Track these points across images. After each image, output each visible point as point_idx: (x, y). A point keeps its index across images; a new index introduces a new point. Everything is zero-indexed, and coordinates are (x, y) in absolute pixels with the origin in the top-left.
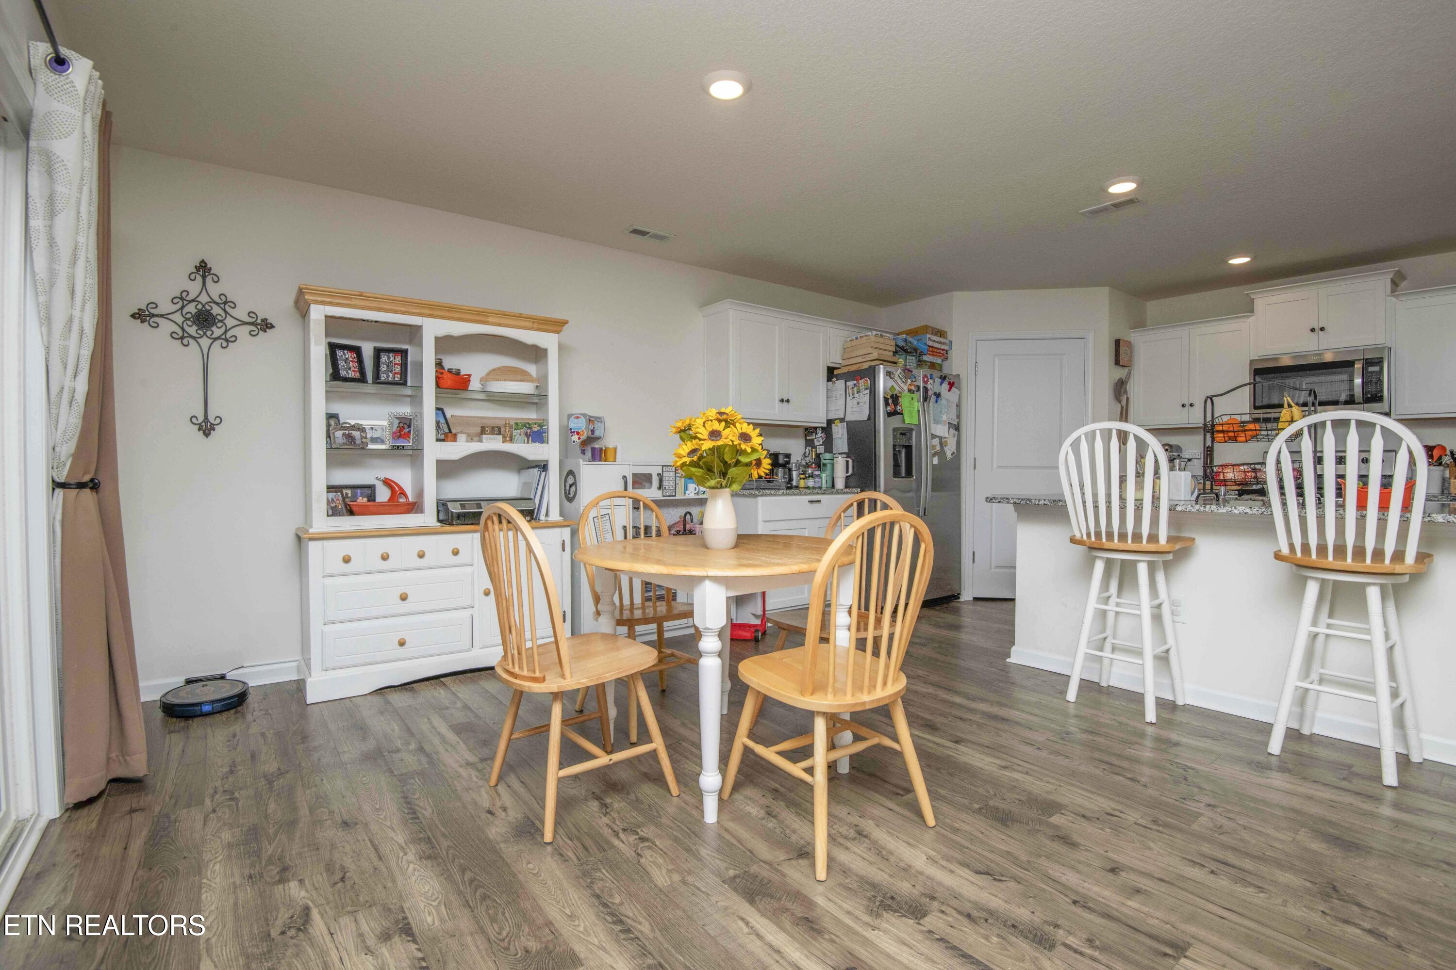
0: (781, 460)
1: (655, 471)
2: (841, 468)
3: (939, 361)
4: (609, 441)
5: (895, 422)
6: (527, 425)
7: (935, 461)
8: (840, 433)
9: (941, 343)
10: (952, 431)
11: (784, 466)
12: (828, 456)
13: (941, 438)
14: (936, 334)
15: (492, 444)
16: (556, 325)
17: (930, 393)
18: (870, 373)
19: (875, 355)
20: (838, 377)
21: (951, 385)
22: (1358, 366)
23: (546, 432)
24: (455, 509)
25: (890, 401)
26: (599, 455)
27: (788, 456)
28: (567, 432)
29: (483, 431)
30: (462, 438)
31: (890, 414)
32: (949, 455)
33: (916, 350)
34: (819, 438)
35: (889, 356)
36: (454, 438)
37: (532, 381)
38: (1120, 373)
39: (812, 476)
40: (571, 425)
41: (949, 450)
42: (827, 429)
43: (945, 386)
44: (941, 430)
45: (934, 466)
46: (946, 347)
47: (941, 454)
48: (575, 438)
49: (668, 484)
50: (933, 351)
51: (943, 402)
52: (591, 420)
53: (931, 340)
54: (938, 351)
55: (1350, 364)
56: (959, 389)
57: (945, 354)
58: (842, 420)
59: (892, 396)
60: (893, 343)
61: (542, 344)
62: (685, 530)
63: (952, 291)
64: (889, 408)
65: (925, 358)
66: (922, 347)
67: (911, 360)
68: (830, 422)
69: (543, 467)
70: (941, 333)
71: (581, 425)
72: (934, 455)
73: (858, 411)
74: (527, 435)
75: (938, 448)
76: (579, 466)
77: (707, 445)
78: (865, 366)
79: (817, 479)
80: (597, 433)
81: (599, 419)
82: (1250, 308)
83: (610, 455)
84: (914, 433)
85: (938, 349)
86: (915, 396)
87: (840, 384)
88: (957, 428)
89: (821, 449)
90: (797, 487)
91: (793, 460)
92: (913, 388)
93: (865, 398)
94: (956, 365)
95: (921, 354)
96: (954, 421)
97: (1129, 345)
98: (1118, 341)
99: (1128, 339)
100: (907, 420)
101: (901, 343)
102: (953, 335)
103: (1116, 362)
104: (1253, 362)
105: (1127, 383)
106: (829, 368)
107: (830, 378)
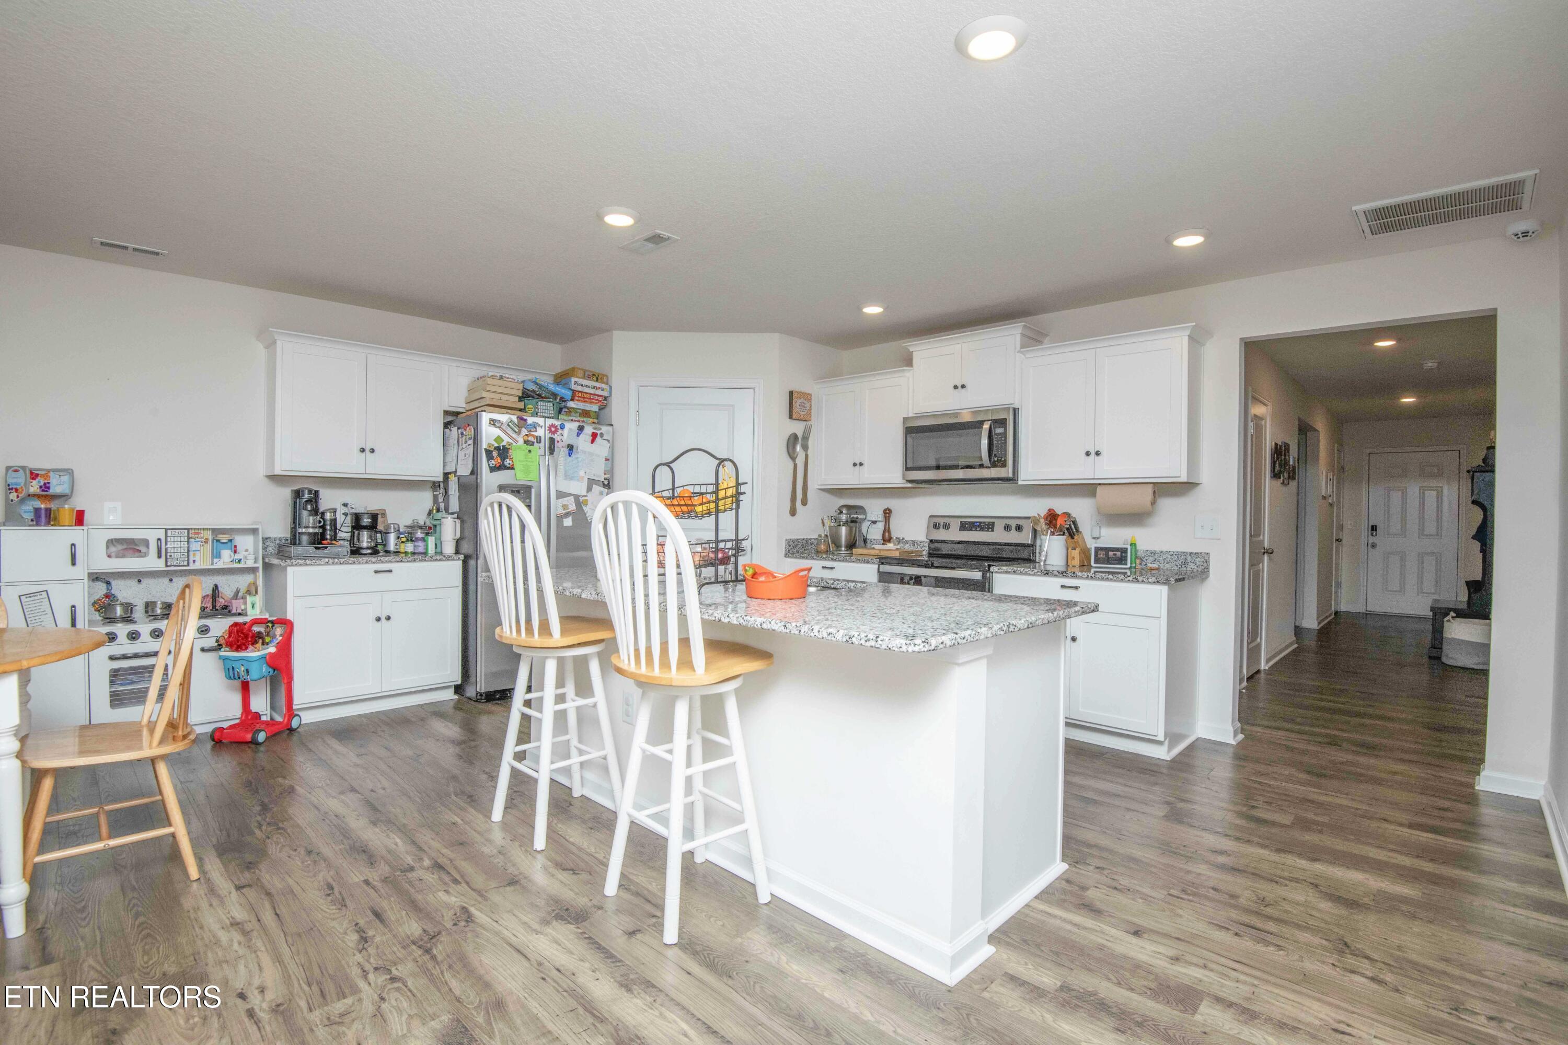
0: (366, 521)
1: (152, 536)
3: (595, 408)
5: (503, 478)
7: (568, 522)
8: (453, 487)
9: (595, 388)
10: (596, 489)
13: (577, 497)
14: (589, 377)
17: (560, 445)
20: (452, 424)
21: (597, 436)
22: (986, 426)
25: (495, 454)
31: (494, 469)
33: (555, 395)
34: (441, 494)
38: (798, 428)
42: (444, 485)
43: (588, 436)
44: (577, 487)
46: (605, 393)
47: (578, 515)
50: (583, 397)
53: (580, 384)
54: (592, 397)
55: (981, 423)
57: (603, 401)
58: (455, 472)
59: (498, 449)
60: (521, 387)
62: (214, 607)
64: (493, 462)
65: (571, 404)
66: (565, 392)
67: (544, 408)
68: (446, 475)
70: (597, 376)
72: (566, 516)
73: (465, 464)
75: (573, 508)
79: (420, 543)
82: (908, 361)
84: (533, 491)
85: (591, 394)
86: (536, 448)
87: (452, 431)
90: (397, 553)
92: (531, 439)
93: (470, 449)
94: (615, 413)
95: (565, 400)
96: (600, 476)
97: (807, 397)
98: (791, 393)
99: (807, 390)
100: (520, 476)
101: (531, 387)
102: (615, 381)
103: (791, 417)
104: (905, 420)
105: (806, 438)
106: (447, 413)
107: (447, 425)
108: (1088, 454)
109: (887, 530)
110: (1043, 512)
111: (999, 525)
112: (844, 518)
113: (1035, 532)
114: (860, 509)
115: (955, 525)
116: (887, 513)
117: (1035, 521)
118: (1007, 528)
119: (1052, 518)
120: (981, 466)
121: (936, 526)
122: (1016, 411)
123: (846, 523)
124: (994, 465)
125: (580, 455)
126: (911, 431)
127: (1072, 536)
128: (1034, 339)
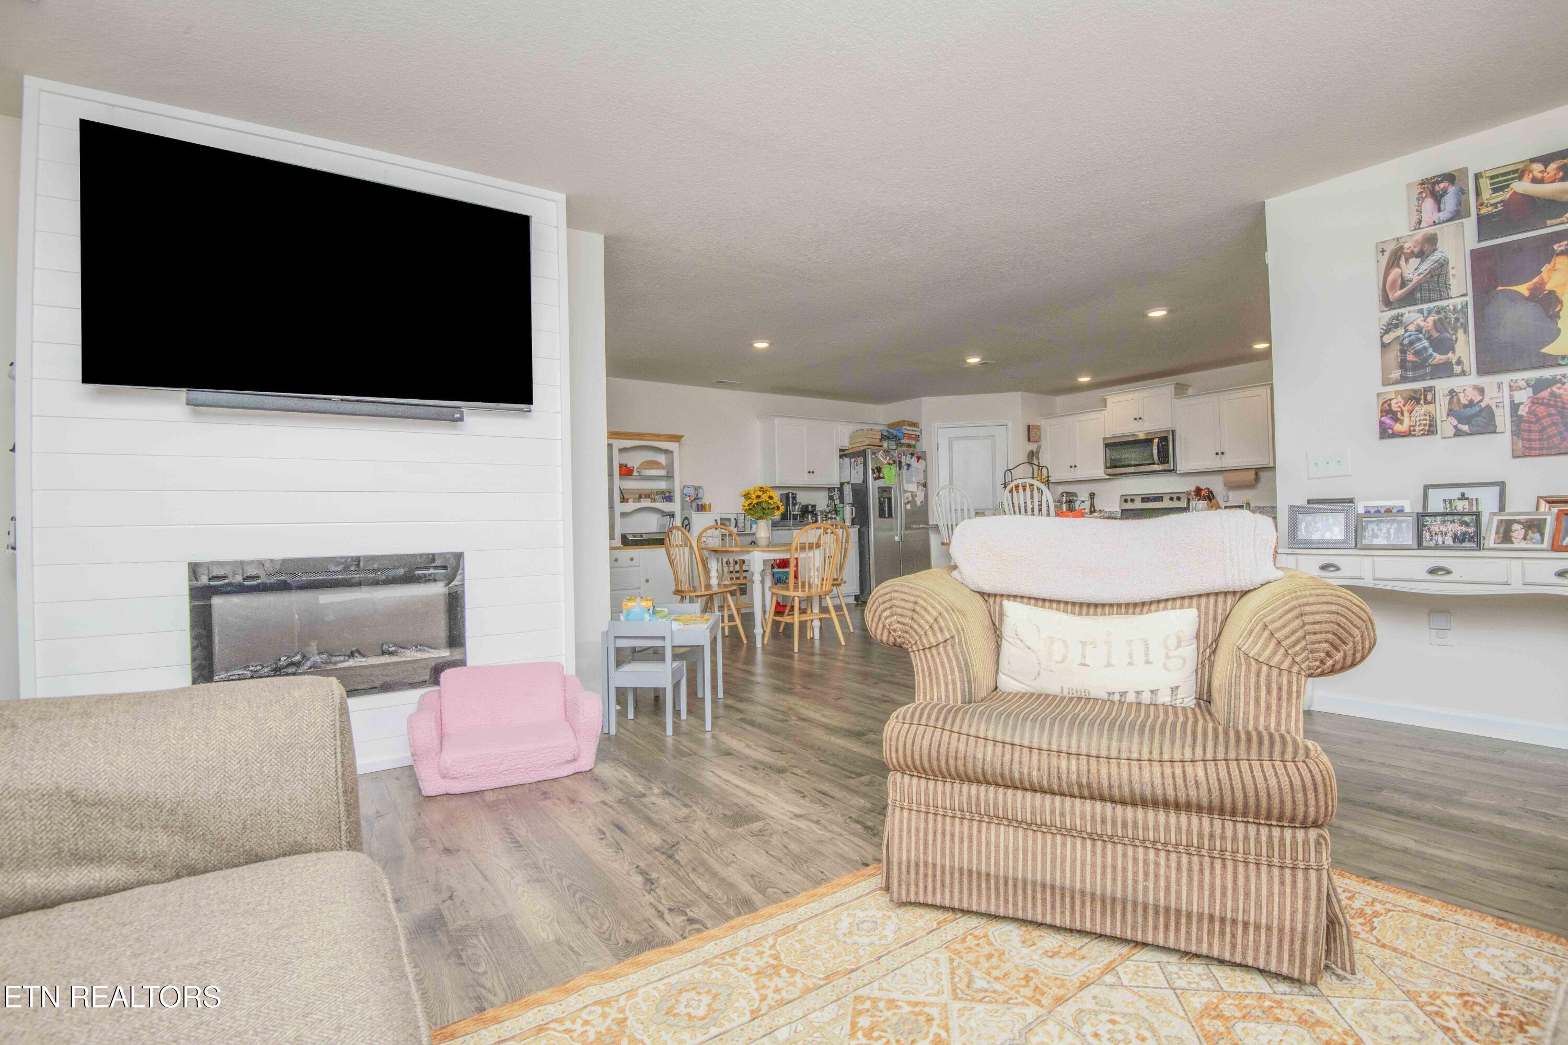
1: (732, 517)
2: (848, 512)
3: (913, 442)
4: (705, 501)
5: (880, 483)
6: (663, 493)
7: (908, 507)
8: (848, 490)
9: (914, 431)
10: (921, 488)
11: (812, 512)
12: (841, 506)
13: (912, 493)
14: (910, 426)
15: (646, 503)
16: (677, 438)
17: (903, 464)
18: (863, 453)
19: (867, 442)
20: (846, 456)
21: (919, 458)
22: (1156, 441)
23: (673, 496)
24: (630, 538)
25: (876, 471)
26: (701, 508)
27: (814, 506)
28: (684, 495)
29: (640, 497)
30: (631, 500)
31: (875, 479)
32: (918, 503)
33: (896, 437)
34: (836, 495)
35: (877, 442)
36: (627, 501)
37: (663, 468)
38: (1032, 446)
39: (831, 518)
40: (685, 492)
41: (919, 500)
42: (841, 489)
43: (915, 459)
44: (912, 487)
45: (906, 510)
46: (918, 434)
47: (912, 502)
48: (688, 499)
49: (740, 525)
50: (909, 436)
51: (912, 469)
52: (697, 488)
53: (907, 429)
55: (1152, 439)
56: (925, 460)
57: (917, 438)
58: (849, 483)
59: (877, 467)
60: (880, 433)
61: (671, 449)
63: (920, 396)
64: (875, 475)
65: (902, 441)
66: (900, 435)
67: (893, 444)
68: (842, 484)
69: (672, 515)
70: (914, 425)
71: (691, 492)
72: (908, 503)
73: (858, 479)
74: (663, 498)
75: (910, 498)
76: (691, 514)
77: (755, 501)
78: (861, 449)
79: (833, 520)
80: (700, 496)
81: (700, 488)
82: (1104, 403)
83: (707, 507)
84: (893, 490)
85: (912, 435)
86: (893, 467)
87: (847, 460)
88: (925, 486)
89: (837, 501)
91: (818, 508)
92: (892, 461)
93: (861, 468)
94: (924, 445)
95: (900, 439)
96: (923, 481)
97: (1038, 428)
98: (1029, 426)
99: (1038, 424)
100: (888, 482)
101: (885, 433)
102: (923, 425)
103: (1029, 440)
104: (1104, 439)
105: (1038, 452)
106: (841, 450)
107: (841, 457)
108: (1217, 454)
109: (1092, 505)
110: (1193, 488)
111: (1166, 498)
112: (1064, 499)
113: (1189, 500)
114: (1074, 494)
115: (1138, 500)
116: (1092, 495)
117: (1188, 493)
118: (1171, 499)
119: (1198, 491)
120: (1154, 464)
121: (1126, 501)
122: (1173, 432)
123: (1066, 502)
124: (1162, 463)
125: (914, 469)
126: (1107, 446)
127: (1210, 500)
128: (1180, 390)
